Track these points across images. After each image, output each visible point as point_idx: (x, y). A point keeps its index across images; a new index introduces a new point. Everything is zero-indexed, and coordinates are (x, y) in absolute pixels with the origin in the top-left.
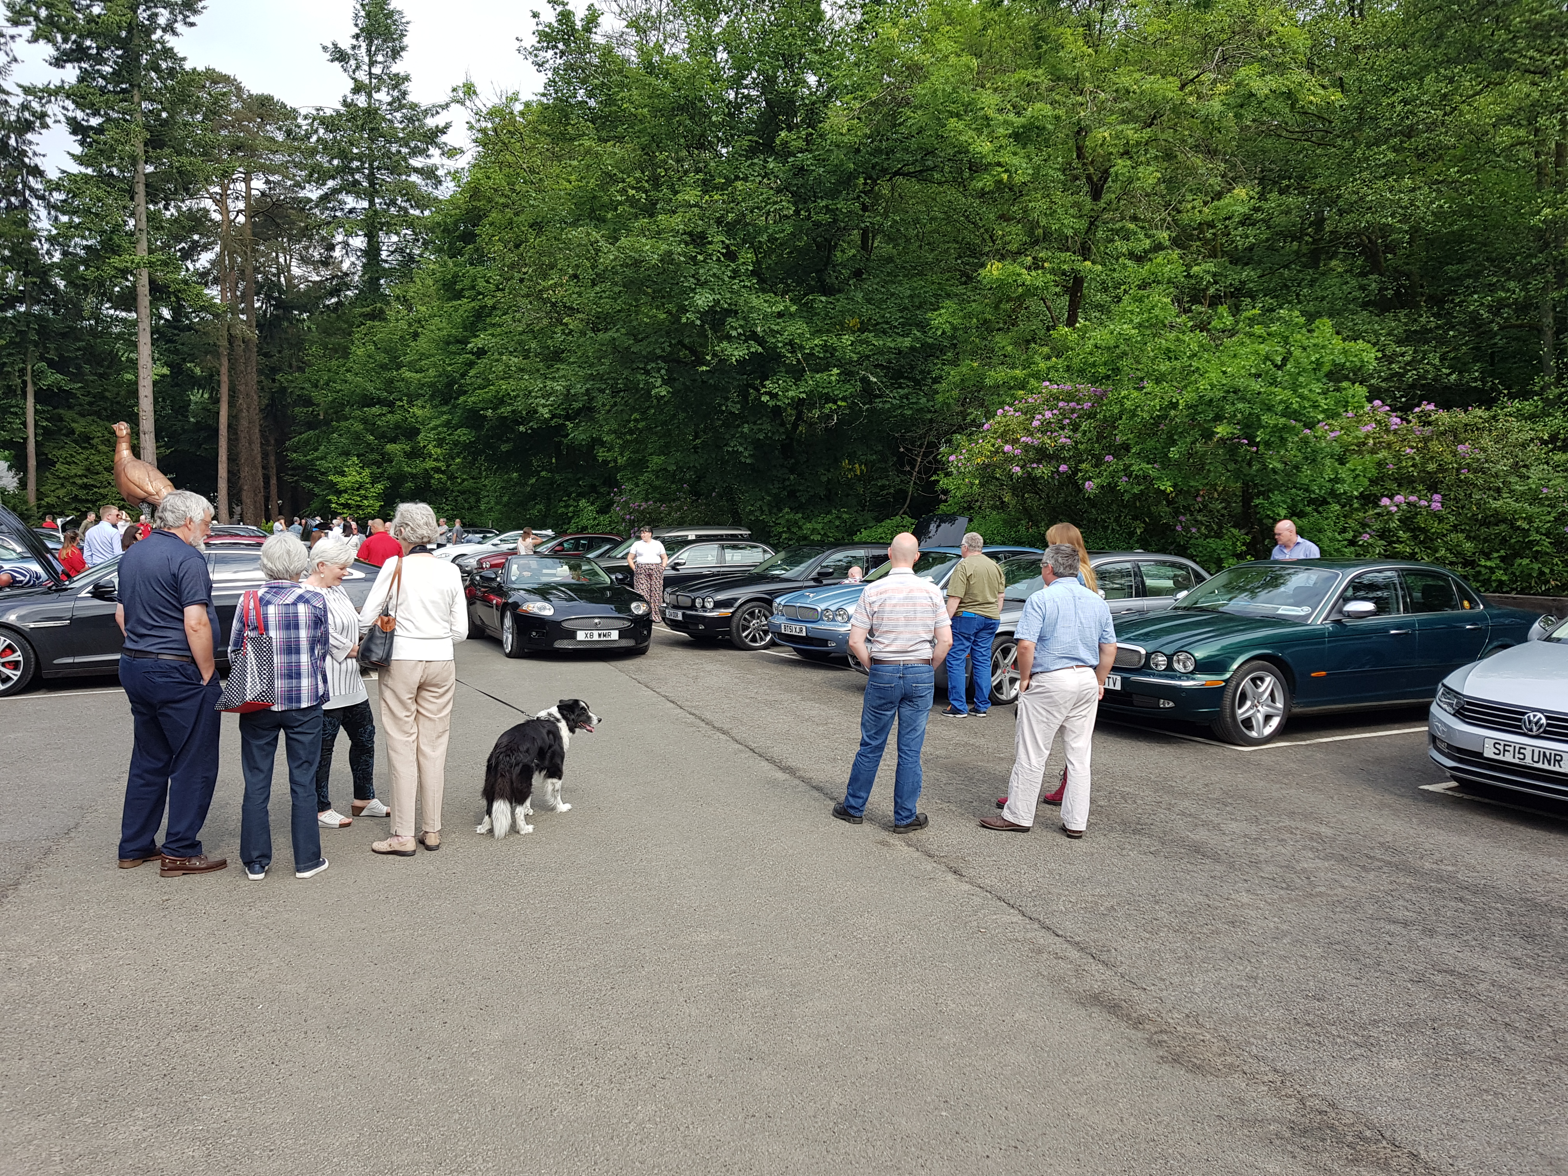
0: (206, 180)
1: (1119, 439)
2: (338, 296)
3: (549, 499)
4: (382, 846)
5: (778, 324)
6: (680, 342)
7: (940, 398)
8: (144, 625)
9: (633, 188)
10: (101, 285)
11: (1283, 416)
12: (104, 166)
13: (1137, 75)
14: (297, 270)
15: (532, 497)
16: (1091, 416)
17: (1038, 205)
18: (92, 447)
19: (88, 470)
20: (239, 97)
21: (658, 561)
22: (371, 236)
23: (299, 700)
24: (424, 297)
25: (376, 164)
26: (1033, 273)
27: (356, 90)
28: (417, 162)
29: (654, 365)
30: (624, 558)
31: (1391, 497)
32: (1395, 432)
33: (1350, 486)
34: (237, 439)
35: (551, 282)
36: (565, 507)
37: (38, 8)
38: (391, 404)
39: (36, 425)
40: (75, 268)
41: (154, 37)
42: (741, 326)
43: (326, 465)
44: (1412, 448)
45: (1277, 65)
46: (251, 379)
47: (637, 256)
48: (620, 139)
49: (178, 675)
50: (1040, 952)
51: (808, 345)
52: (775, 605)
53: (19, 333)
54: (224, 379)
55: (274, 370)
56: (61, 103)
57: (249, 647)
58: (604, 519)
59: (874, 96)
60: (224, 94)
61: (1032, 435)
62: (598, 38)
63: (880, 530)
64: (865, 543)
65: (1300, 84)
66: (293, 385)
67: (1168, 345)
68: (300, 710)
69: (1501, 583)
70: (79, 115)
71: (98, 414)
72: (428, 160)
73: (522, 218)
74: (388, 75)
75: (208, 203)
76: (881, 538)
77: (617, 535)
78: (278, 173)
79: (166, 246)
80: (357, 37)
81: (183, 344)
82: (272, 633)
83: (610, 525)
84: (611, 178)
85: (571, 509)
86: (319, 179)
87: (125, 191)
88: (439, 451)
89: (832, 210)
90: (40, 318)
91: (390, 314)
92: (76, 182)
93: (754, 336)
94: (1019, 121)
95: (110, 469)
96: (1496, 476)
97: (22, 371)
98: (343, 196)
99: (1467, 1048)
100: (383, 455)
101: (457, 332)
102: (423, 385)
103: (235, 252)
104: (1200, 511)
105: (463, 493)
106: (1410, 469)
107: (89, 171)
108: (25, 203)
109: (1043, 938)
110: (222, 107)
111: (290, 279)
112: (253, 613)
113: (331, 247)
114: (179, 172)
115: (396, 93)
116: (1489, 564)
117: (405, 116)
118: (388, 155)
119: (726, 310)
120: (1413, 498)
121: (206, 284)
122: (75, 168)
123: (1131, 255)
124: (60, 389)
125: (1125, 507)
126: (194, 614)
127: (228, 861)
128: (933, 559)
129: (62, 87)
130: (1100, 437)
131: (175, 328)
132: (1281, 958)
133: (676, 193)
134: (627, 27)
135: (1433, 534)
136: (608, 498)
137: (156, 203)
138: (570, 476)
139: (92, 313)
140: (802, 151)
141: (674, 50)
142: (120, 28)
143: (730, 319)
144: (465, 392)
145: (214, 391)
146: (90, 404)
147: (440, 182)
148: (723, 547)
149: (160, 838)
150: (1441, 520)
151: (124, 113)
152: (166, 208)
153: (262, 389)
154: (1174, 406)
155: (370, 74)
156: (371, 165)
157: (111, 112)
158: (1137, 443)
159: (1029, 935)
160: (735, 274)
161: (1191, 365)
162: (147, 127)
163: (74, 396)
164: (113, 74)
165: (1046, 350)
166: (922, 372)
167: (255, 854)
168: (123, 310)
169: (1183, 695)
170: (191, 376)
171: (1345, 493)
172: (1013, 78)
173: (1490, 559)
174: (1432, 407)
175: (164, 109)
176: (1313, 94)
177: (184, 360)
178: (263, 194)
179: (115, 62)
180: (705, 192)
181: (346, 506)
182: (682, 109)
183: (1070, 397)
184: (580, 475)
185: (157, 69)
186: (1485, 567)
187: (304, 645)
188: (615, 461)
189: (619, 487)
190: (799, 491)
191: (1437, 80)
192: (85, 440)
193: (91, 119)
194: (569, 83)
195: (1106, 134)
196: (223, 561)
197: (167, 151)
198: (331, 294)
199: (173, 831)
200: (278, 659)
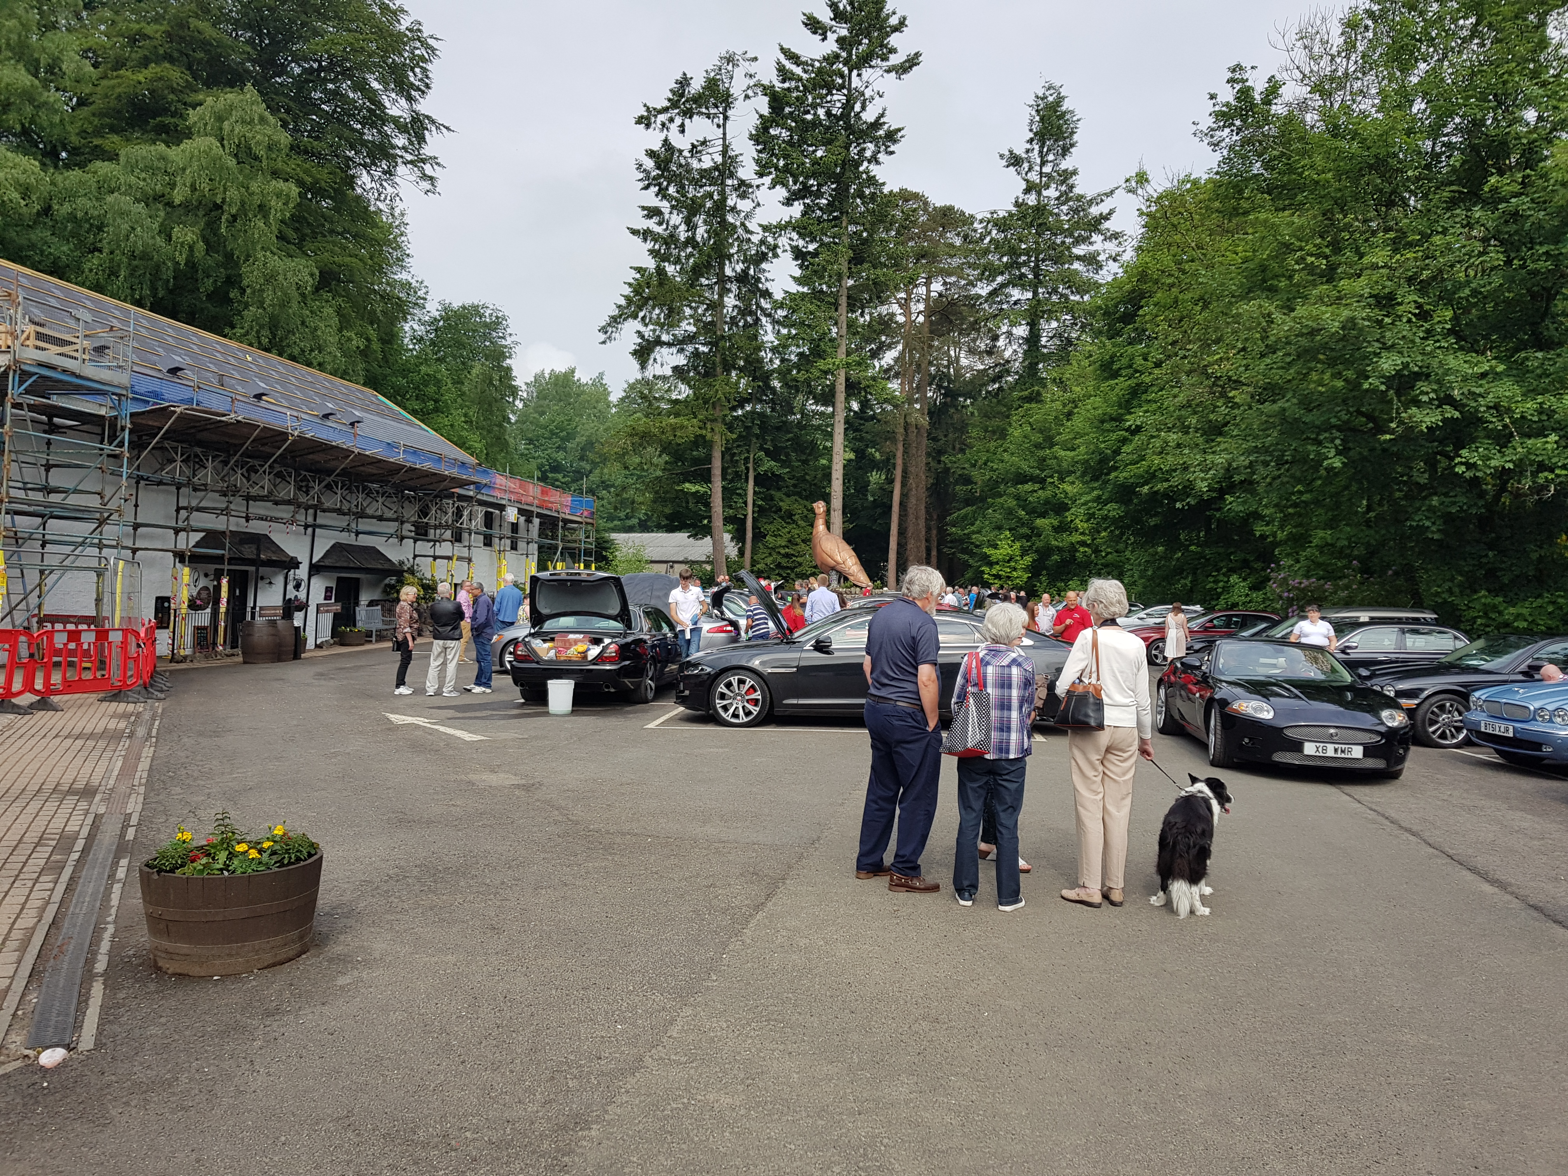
0: (895, 287)
2: (1000, 382)
3: (1196, 574)
4: (1071, 894)
5: (1481, 386)
6: (1359, 410)
9: (1312, 255)
10: (808, 385)
12: (817, 284)
14: (964, 360)
15: (1179, 571)
18: (794, 522)
19: (789, 541)
20: (925, 210)
21: (1327, 642)
22: (1033, 325)
23: (1008, 752)
24: (1081, 378)
25: (1041, 256)
27: (1027, 191)
28: (1080, 250)
29: (1327, 435)
34: (906, 515)
35: (1216, 357)
36: (1214, 582)
37: (778, 160)
38: (1042, 481)
39: (754, 504)
40: (790, 371)
41: (861, 169)
42: (1434, 391)
43: (981, 538)
46: (921, 461)
47: (1314, 325)
48: (1299, 208)
49: (910, 720)
51: (1518, 408)
52: (1473, 698)
53: (747, 428)
54: (899, 461)
55: (940, 452)
56: (789, 236)
58: (1256, 595)
60: (915, 210)
62: (1278, 109)
66: (956, 465)
68: (1008, 760)
70: (801, 243)
71: (799, 494)
72: (1090, 247)
73: (1188, 295)
74: (1057, 172)
75: (895, 308)
77: (1275, 613)
78: (954, 275)
79: (859, 348)
80: (1031, 141)
81: (867, 432)
82: (990, 690)
83: (1264, 602)
84: (1288, 247)
85: (1221, 584)
86: (989, 276)
87: (831, 304)
88: (1086, 525)
90: (762, 415)
91: (1047, 396)
92: (795, 300)
93: (1449, 400)
97: (747, 459)
98: (1010, 290)
100: (1032, 529)
101: (1113, 411)
102: (1077, 462)
103: (915, 349)
105: (1106, 566)
107: (805, 290)
108: (758, 320)
110: (911, 222)
111: (957, 371)
112: (974, 671)
113: (995, 338)
114: (874, 283)
115: (1064, 188)
117: (1071, 209)
118: (1053, 246)
119: (1415, 373)
121: (888, 378)
122: (794, 288)
124: (773, 473)
126: (926, 672)
127: (942, 886)
129: (790, 222)
131: (861, 418)
133: (1361, 256)
134: (1310, 92)
136: (1263, 574)
137: (854, 312)
138: (1221, 550)
139: (800, 409)
140: (1517, 195)
141: (1363, 108)
142: (836, 166)
143: (1420, 383)
144: (1117, 468)
145: (890, 472)
146: (795, 486)
147: (1101, 267)
151: (834, 237)
152: (862, 316)
153: (930, 470)
155: (1041, 173)
156: (1037, 258)
157: (824, 238)
160: (1429, 333)
162: (851, 247)
163: (783, 480)
164: (828, 205)
167: (966, 883)
168: (823, 405)
170: (872, 460)
175: (865, 230)
177: (867, 446)
178: (940, 295)
179: (831, 195)
180: (1396, 251)
181: (997, 577)
182: (1371, 168)
184: (1232, 550)
185: (861, 195)
187: (1015, 703)
188: (1274, 535)
189: (1277, 563)
190: (1501, 570)
192: (789, 516)
193: (809, 246)
194: (1244, 157)
197: (866, 265)
198: (994, 381)
199: (901, 853)
200: (994, 714)
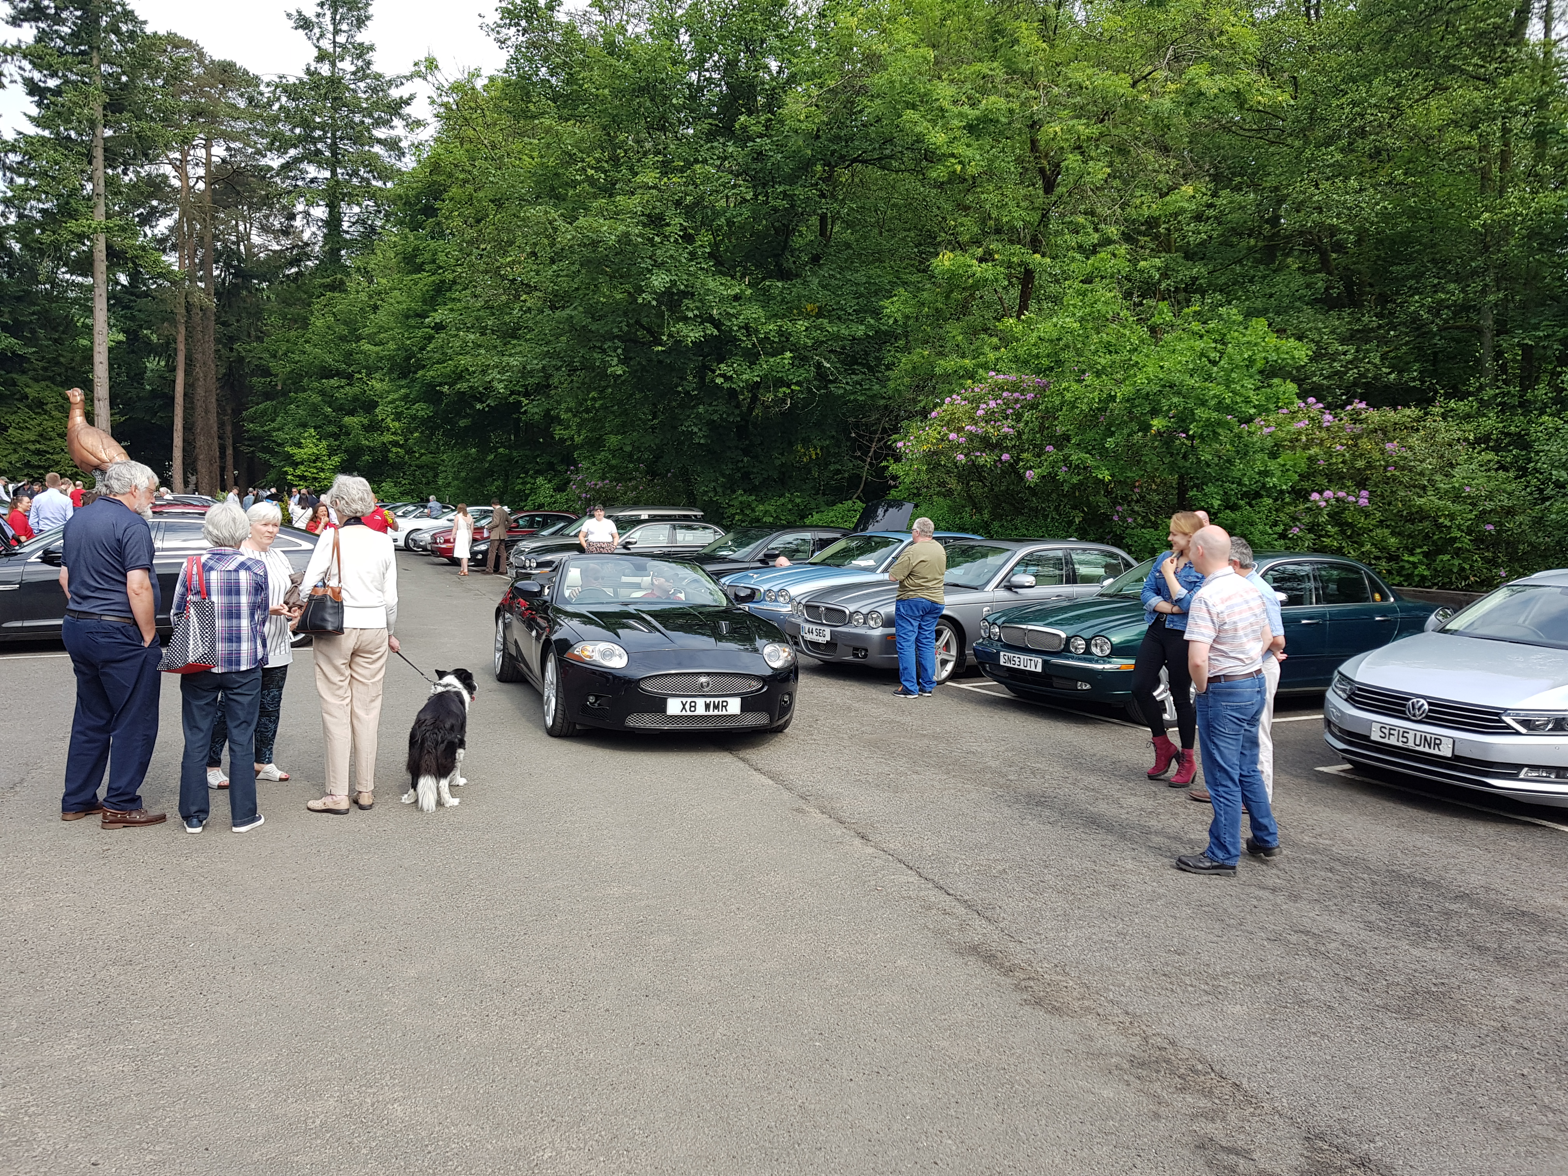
0: (165, 145)
1: (1060, 430)
2: (299, 266)
3: (507, 476)
4: (317, 804)
5: (734, 307)
6: (638, 322)
7: (891, 385)
8: (89, 587)
9: (592, 168)
10: (58, 249)
11: (1217, 410)
12: (62, 128)
13: (1089, 71)
14: (257, 238)
15: (490, 473)
16: (1033, 406)
17: (989, 197)
18: (46, 412)
19: (41, 435)
20: (201, 62)
21: (610, 539)
22: (332, 206)
23: (238, 663)
24: (385, 269)
25: (339, 134)
26: (983, 265)
27: (320, 59)
28: (380, 133)
29: (610, 344)
30: (576, 536)
31: (1321, 493)
32: (1328, 429)
33: (1279, 480)
34: (193, 408)
35: (509, 259)
36: (522, 484)
38: (350, 377)
40: (31, 231)
42: (697, 308)
43: (283, 436)
44: (1342, 445)
45: (1227, 64)
46: (208, 348)
47: (594, 237)
48: (580, 119)
49: (120, 636)
50: (930, 908)
51: (763, 330)
54: (181, 347)
55: (232, 339)
56: (18, 63)
57: (192, 611)
58: (560, 497)
59: (832, 84)
60: (186, 59)
61: (976, 424)
62: (561, 17)
63: (832, 514)
64: (817, 526)
65: (1249, 84)
66: (252, 354)
67: (1109, 338)
68: (239, 672)
69: (1423, 578)
70: (37, 76)
71: (52, 379)
72: (391, 132)
73: (481, 194)
74: (352, 44)
75: (167, 170)
76: (832, 522)
77: (573, 513)
78: (239, 140)
79: (124, 211)
81: (140, 311)
82: (214, 598)
83: (566, 503)
84: (571, 157)
85: (529, 486)
86: (280, 147)
87: (82, 154)
88: (397, 424)
89: (789, 196)
91: (350, 285)
92: (32, 144)
93: (710, 319)
94: (973, 113)
95: (63, 436)
96: (1422, 474)
98: (305, 165)
99: (1306, 998)
100: (340, 427)
101: (417, 306)
102: (382, 358)
103: (194, 219)
104: (1137, 501)
105: (419, 467)
106: (1340, 466)
107: (46, 133)
109: (934, 896)
110: (183, 72)
111: (248, 249)
112: (196, 578)
113: (292, 217)
114: (139, 137)
115: (360, 63)
116: (1411, 559)
117: (369, 87)
118: (351, 125)
119: (683, 292)
120: (1341, 494)
121: (164, 251)
122: (31, 130)
123: (1080, 248)
124: (13, 353)
125: (1065, 496)
126: (136, 579)
127: (168, 816)
128: (876, 543)
129: (19, 47)
130: (1042, 428)
131: (132, 294)
132: (1152, 917)
133: (637, 174)
134: (590, 6)
135: (1360, 529)
136: (565, 476)
137: (114, 168)
138: (527, 452)
139: (48, 277)
140: (761, 136)
141: (637, 30)
143: (687, 301)
144: (424, 366)
145: (171, 358)
146: (45, 369)
147: (403, 154)
148: (674, 528)
149: (102, 793)
150: (1367, 516)
151: (82, 76)
152: (125, 174)
153: (220, 358)
154: (1113, 398)
155: (334, 42)
156: (334, 135)
157: (68, 73)
158: (1077, 434)
159: (922, 894)
160: (693, 256)
161: (1130, 359)
162: (106, 90)
163: (28, 360)
164: (72, 35)
165: (995, 340)
166: (876, 358)
167: (194, 809)
168: (80, 275)
169: (1100, 677)
170: (148, 343)
171: (1275, 486)
172: (968, 70)
173: (1413, 555)
174: (1363, 405)
175: (124, 73)
176: (1262, 94)
177: (141, 327)
178: (224, 161)
179: (74, 24)
180: (664, 174)
181: (302, 478)
182: (642, 91)
183: (1015, 387)
184: (537, 452)
185: (117, 32)
186: (1408, 562)
187: (245, 610)
188: (572, 439)
189: (575, 465)
190: (753, 473)
191: (1385, 83)
192: (39, 405)
193: (49, 81)
194: (531, 61)
195: (1058, 129)
196: (171, 529)
197: (127, 115)
198: (291, 264)
199: (114, 786)
200: (220, 624)
